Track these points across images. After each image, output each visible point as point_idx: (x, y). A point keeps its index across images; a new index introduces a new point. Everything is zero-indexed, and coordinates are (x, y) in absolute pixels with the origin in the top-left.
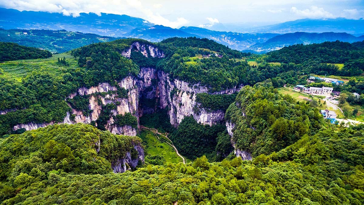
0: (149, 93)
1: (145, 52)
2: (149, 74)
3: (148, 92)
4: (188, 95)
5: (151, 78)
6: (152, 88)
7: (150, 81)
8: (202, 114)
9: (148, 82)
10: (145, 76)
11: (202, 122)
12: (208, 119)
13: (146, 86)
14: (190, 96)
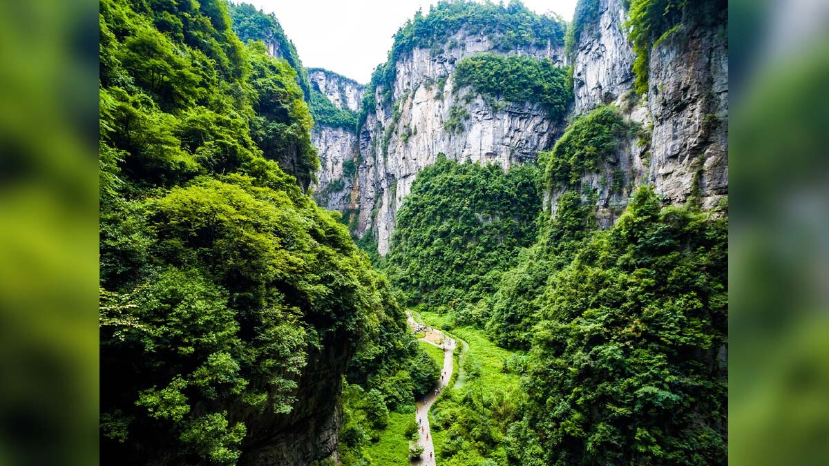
0: (334, 196)
1: (337, 95)
2: (339, 148)
3: (333, 193)
4: (431, 89)
5: (343, 159)
6: (344, 184)
7: (340, 165)
8: (474, 127)
9: (335, 170)
10: (329, 153)
11: (474, 160)
12: (497, 140)
13: (329, 179)
14: (435, 92)
